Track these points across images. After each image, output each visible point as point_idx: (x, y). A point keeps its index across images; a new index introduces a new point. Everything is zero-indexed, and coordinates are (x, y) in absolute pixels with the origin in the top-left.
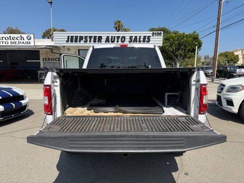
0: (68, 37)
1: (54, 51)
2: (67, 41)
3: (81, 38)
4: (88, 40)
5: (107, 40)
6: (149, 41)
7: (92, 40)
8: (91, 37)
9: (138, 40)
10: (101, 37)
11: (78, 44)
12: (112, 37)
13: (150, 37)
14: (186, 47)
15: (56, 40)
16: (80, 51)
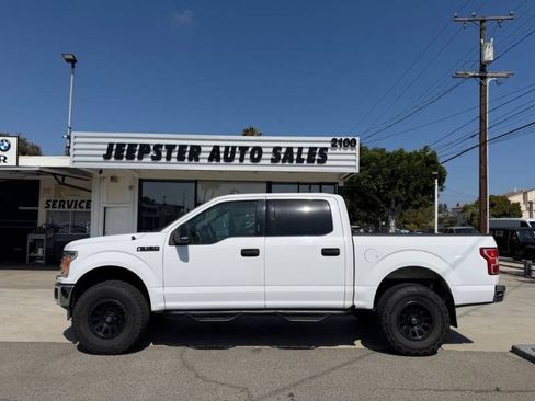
0: (111, 145)
1: (67, 181)
2: (107, 157)
3: (145, 149)
4: (164, 154)
5: (215, 155)
6: (323, 160)
7: (175, 154)
8: (170, 148)
9: (295, 157)
10: (198, 147)
11: (135, 165)
12: (227, 148)
13: (326, 149)
14: (409, 183)
15: (76, 152)
16: (144, 184)
